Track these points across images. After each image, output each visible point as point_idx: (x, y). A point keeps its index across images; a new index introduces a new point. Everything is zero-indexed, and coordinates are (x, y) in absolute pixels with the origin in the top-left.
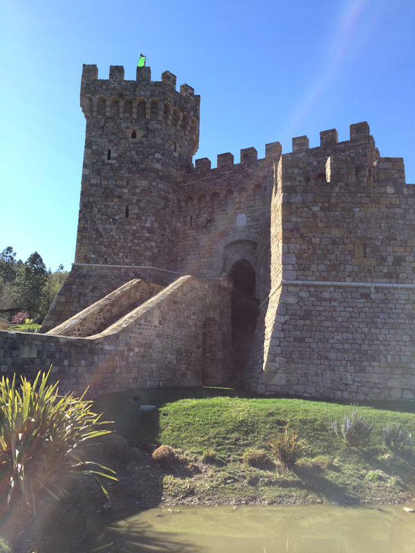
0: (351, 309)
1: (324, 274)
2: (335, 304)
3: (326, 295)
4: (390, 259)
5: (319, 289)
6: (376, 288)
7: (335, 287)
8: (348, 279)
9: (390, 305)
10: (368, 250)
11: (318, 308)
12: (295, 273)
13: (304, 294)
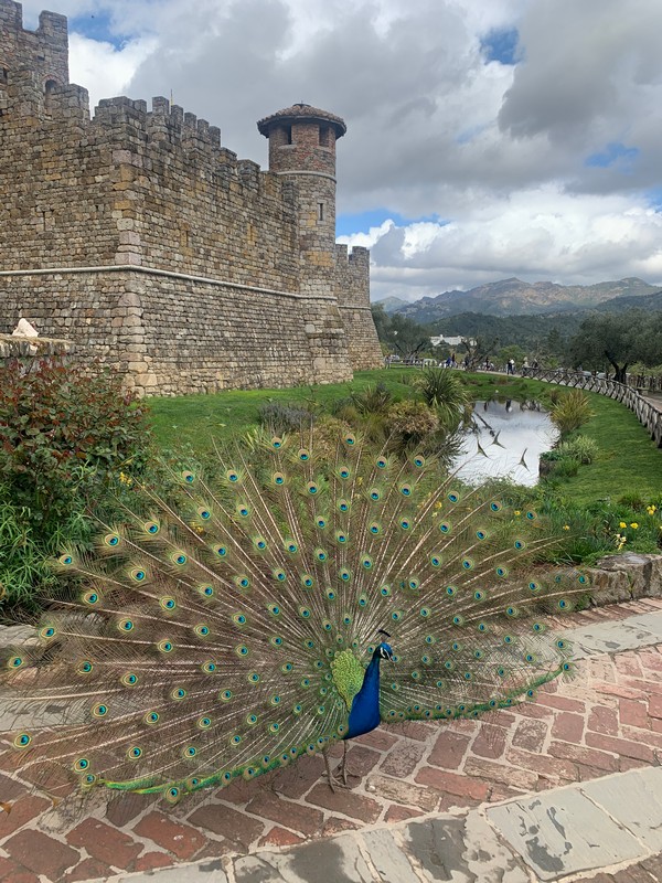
0: (182, 303)
1: (160, 261)
2: (172, 296)
3: (164, 286)
4: (202, 251)
5: (159, 279)
6: (195, 281)
7: (169, 276)
8: (177, 269)
9: (205, 301)
10: (190, 239)
11: (162, 301)
12: (140, 257)
13: (149, 283)
